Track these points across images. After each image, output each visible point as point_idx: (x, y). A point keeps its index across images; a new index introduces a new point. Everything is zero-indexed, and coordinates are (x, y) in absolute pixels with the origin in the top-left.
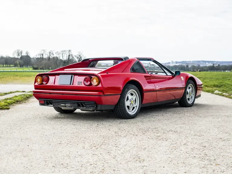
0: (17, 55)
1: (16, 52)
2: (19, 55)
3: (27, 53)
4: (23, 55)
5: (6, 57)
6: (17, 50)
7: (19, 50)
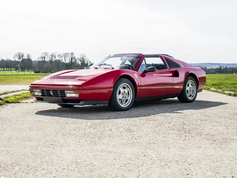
0: (18, 59)
1: (17, 55)
2: (20, 59)
3: (28, 56)
4: (24, 58)
5: (6, 60)
6: (18, 53)
7: (20, 53)
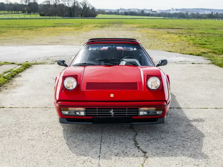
0: (25, 3)
2: (27, 2)
4: (30, 2)
5: (14, 4)
